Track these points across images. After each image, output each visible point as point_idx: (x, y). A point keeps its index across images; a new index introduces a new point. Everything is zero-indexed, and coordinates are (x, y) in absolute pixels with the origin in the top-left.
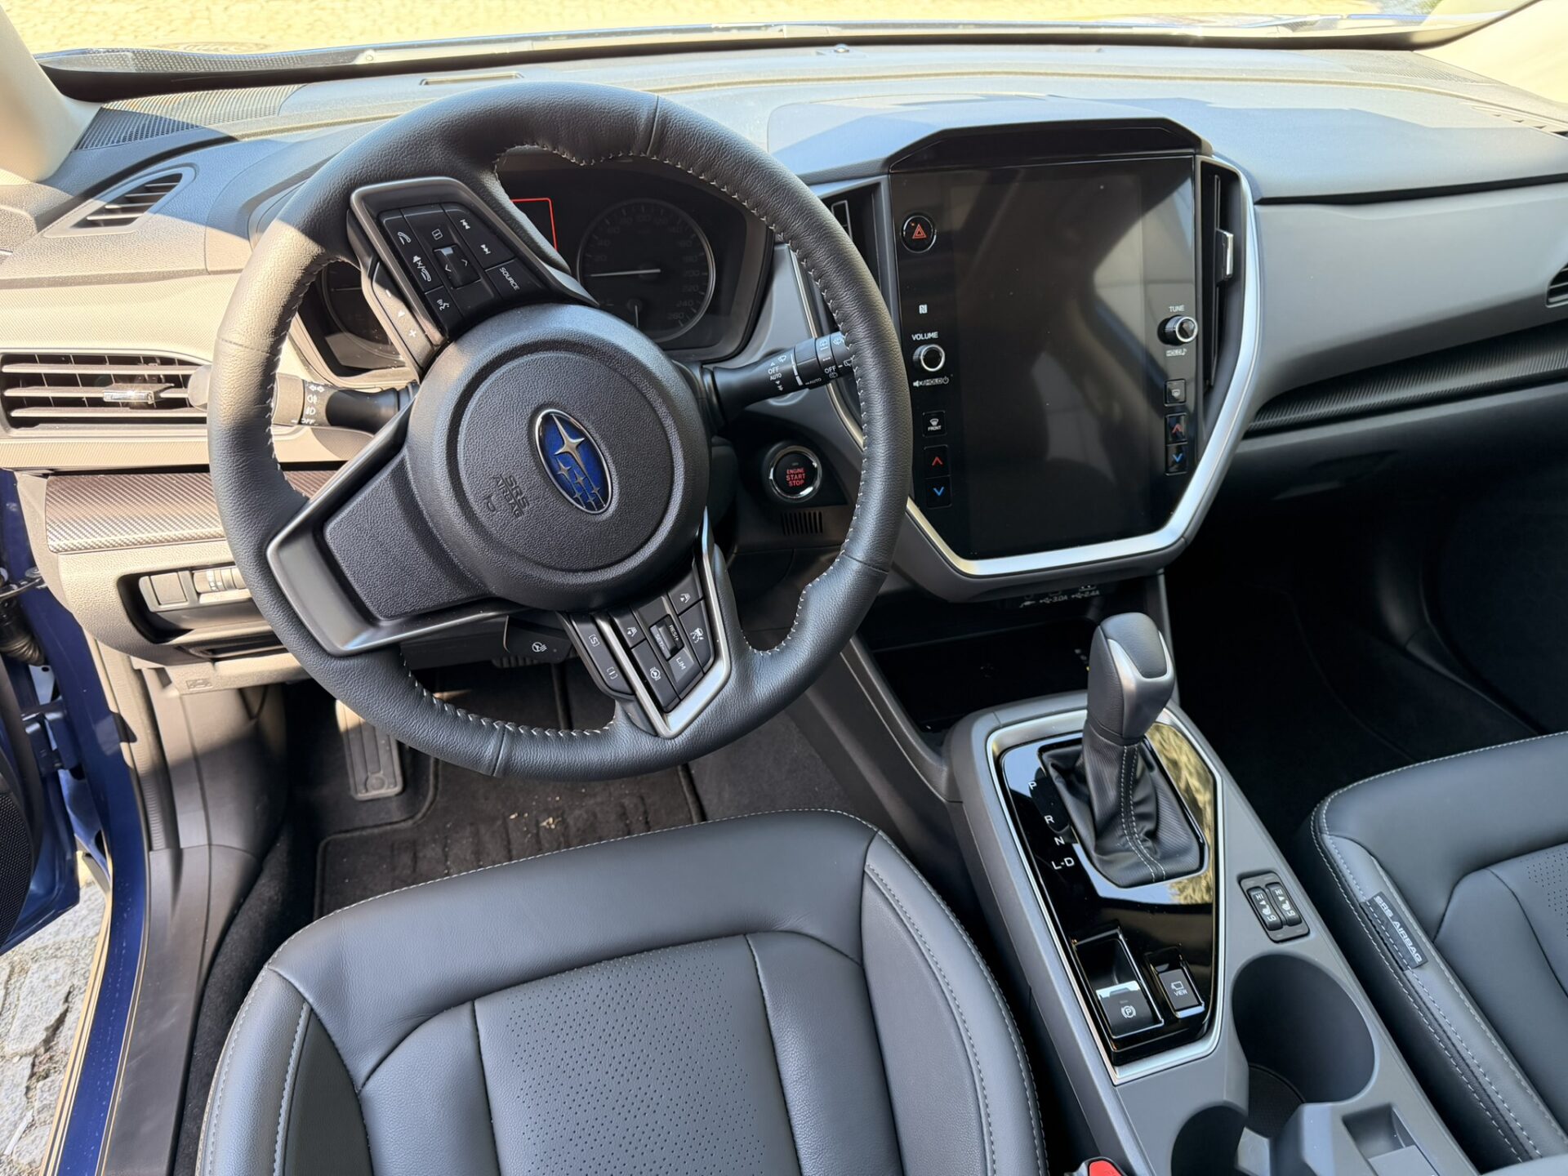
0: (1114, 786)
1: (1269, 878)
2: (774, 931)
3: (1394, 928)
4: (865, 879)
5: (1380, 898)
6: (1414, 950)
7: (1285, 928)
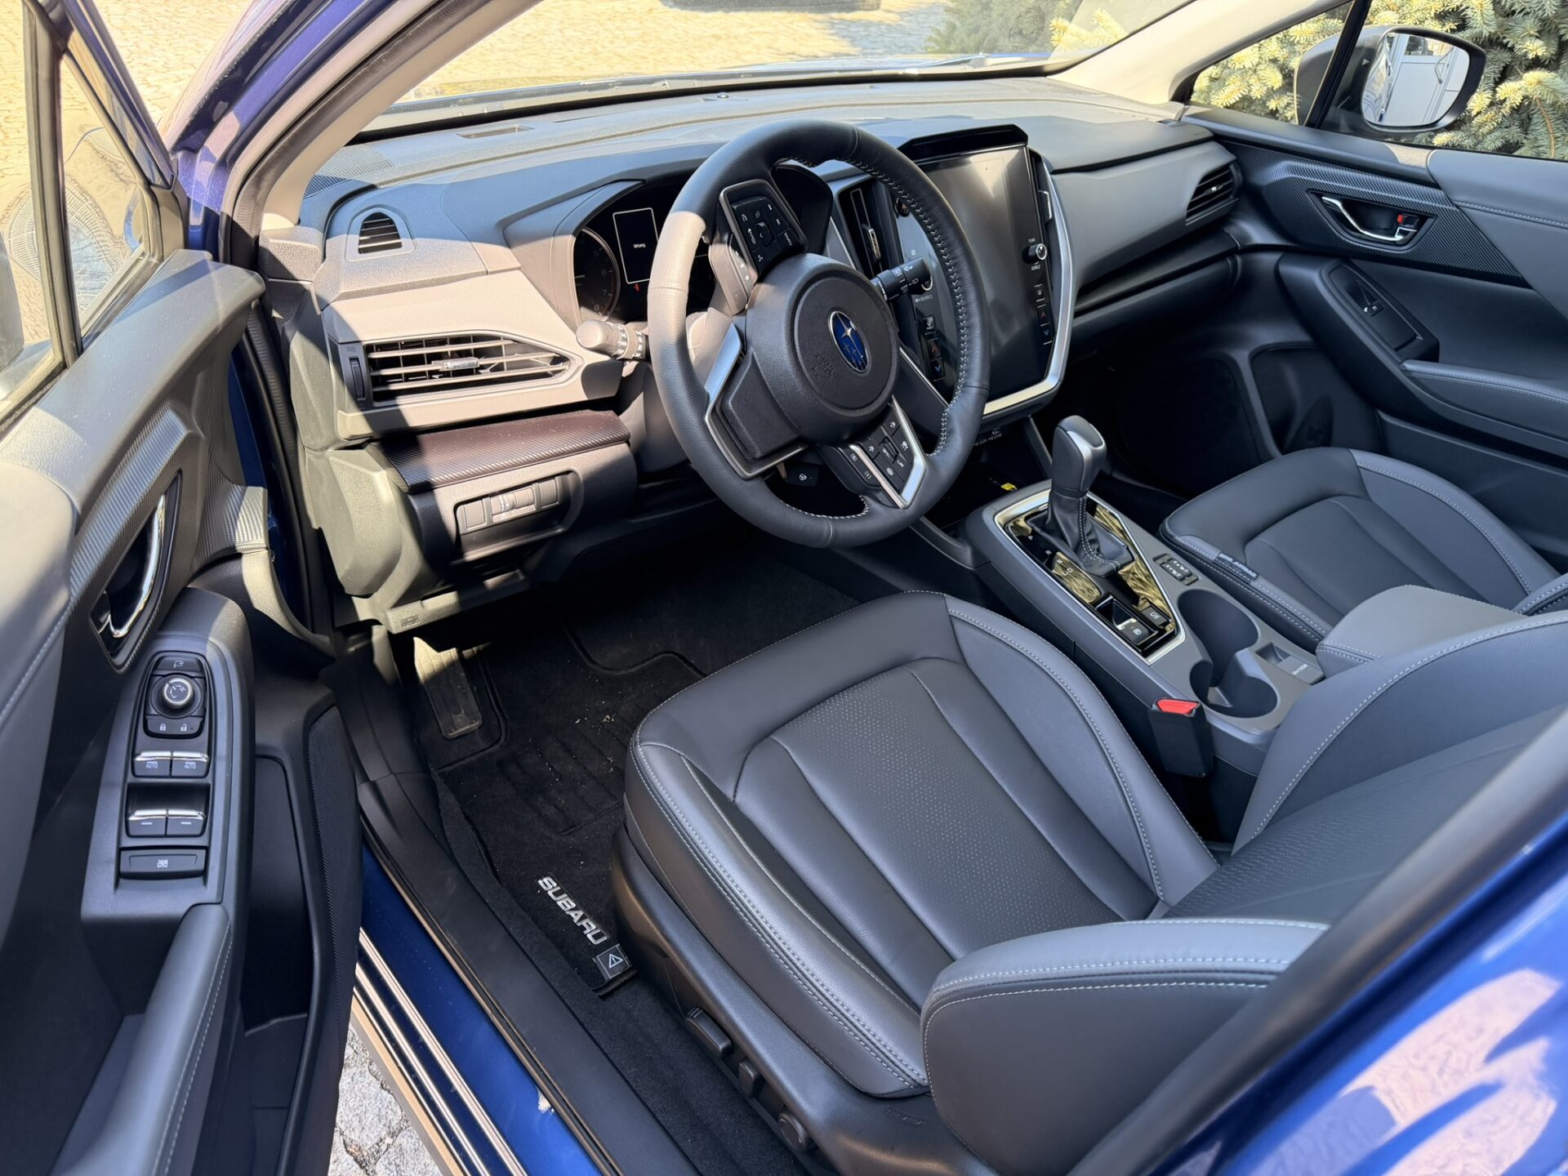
0: (1077, 525)
1: (1167, 558)
2: (914, 661)
3: (1236, 566)
4: (953, 619)
5: (1222, 556)
6: (1250, 572)
7: (1187, 578)
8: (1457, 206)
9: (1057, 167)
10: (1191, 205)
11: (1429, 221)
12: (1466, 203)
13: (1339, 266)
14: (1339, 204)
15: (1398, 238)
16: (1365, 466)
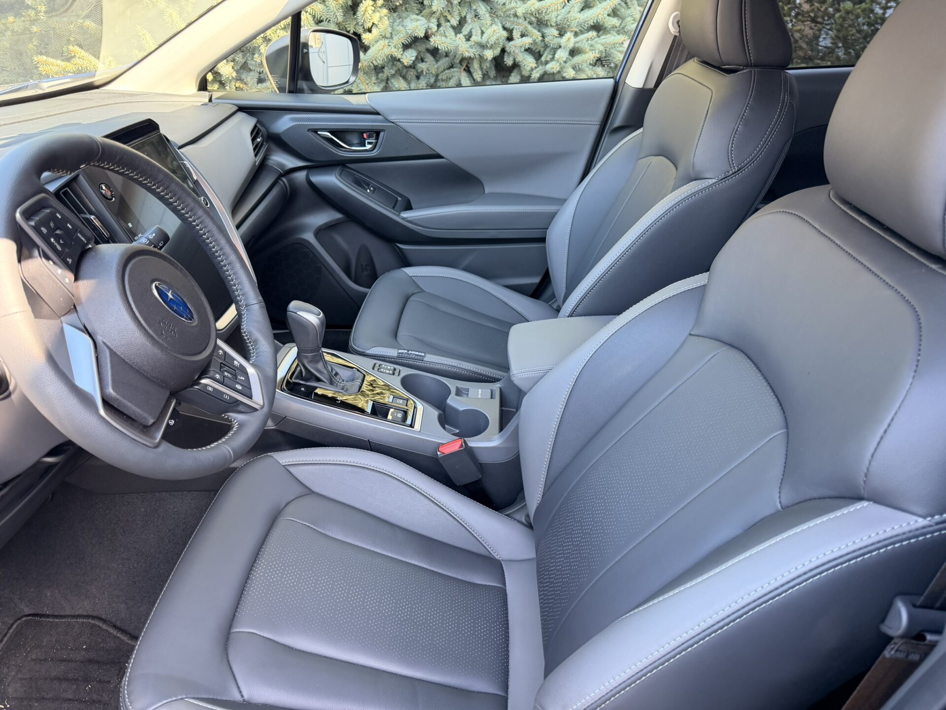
0: (324, 369)
1: (377, 365)
3: (411, 354)
4: (286, 467)
5: (400, 351)
6: (420, 354)
7: (395, 372)
8: (393, 123)
9: (180, 144)
10: (254, 149)
11: (382, 134)
12: (397, 119)
13: (343, 171)
14: (328, 134)
15: (368, 147)
16: (414, 275)
